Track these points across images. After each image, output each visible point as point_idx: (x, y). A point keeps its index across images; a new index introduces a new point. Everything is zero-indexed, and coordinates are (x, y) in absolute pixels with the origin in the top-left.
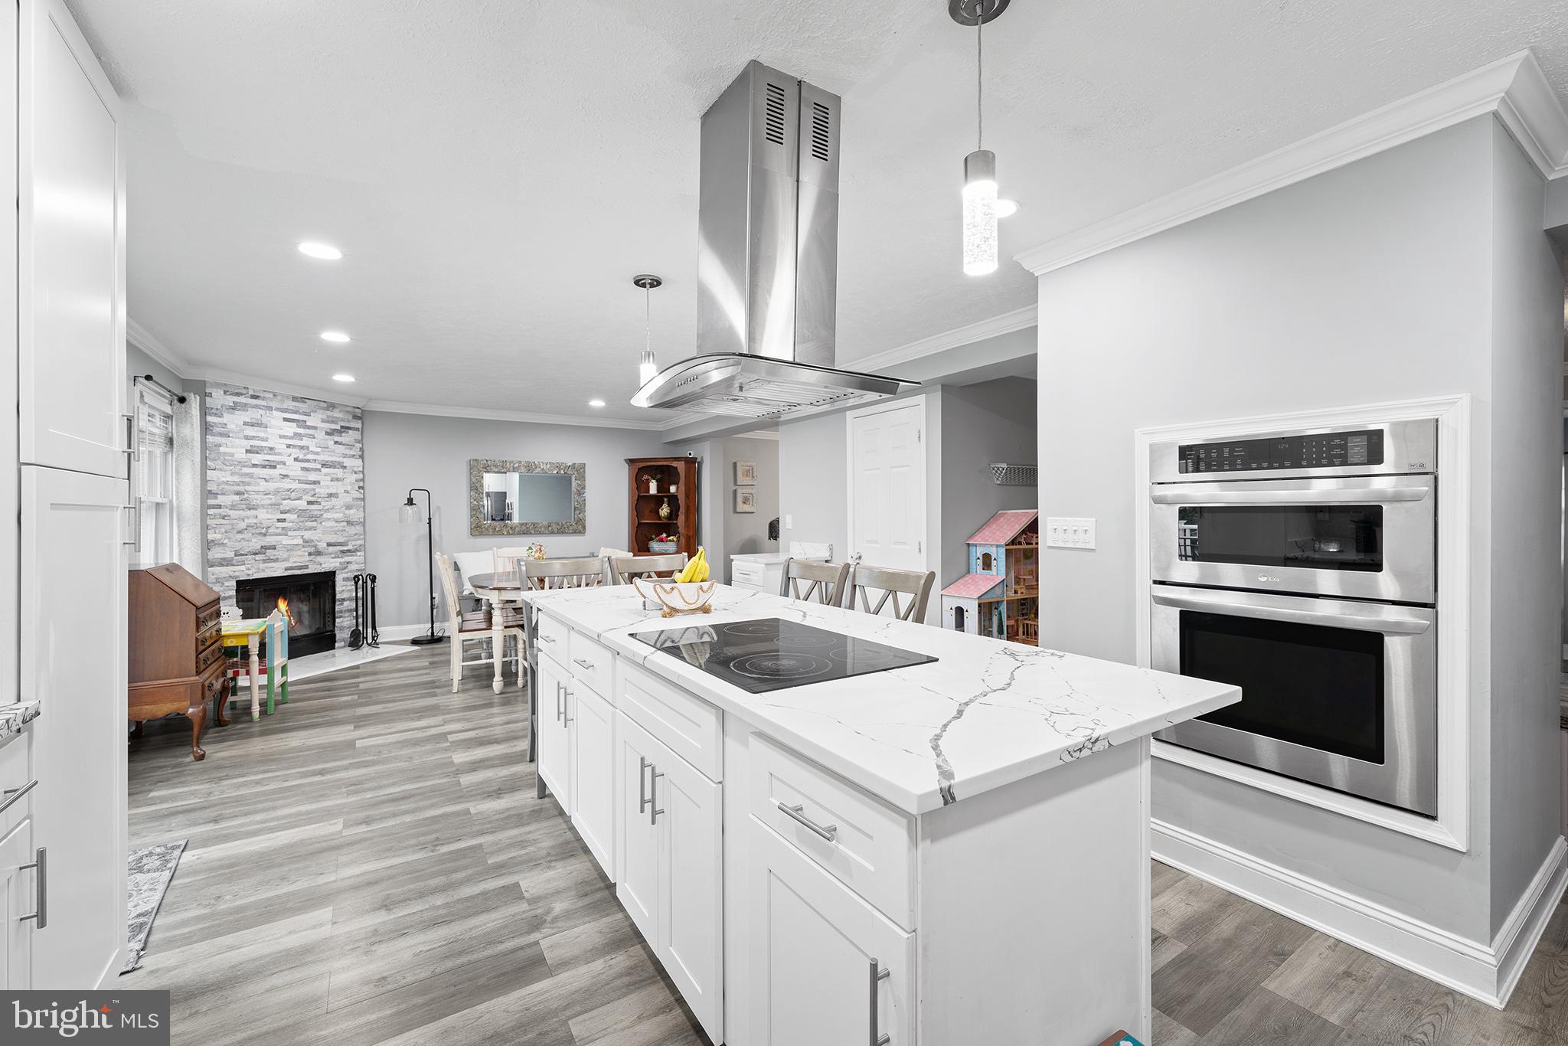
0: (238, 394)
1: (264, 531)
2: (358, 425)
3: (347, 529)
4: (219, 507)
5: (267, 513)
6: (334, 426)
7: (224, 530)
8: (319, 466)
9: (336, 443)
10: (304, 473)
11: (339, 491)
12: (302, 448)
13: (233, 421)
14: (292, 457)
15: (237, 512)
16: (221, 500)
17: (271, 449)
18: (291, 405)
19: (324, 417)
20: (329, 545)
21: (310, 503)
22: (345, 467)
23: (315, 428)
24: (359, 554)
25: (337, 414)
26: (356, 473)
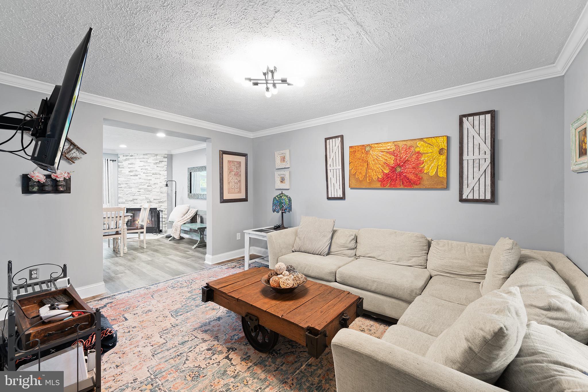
0: (127, 156)
1: (134, 195)
2: (166, 160)
3: (161, 195)
4: (121, 188)
5: (135, 189)
6: (156, 161)
7: (122, 194)
8: (152, 175)
9: (157, 166)
10: (146, 177)
11: (158, 182)
12: (146, 169)
13: (125, 164)
14: (142, 173)
15: (126, 189)
16: (122, 186)
17: (136, 170)
18: (142, 156)
19: (153, 159)
20: (154, 199)
21: (148, 186)
22: (160, 174)
23: (150, 163)
24: (165, 203)
25: (158, 157)
26: (164, 176)
